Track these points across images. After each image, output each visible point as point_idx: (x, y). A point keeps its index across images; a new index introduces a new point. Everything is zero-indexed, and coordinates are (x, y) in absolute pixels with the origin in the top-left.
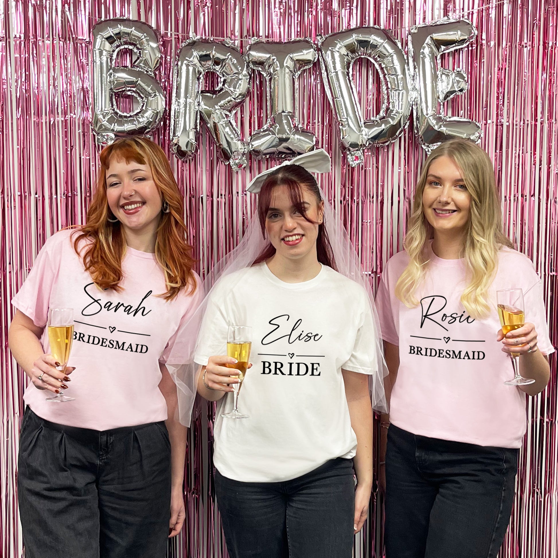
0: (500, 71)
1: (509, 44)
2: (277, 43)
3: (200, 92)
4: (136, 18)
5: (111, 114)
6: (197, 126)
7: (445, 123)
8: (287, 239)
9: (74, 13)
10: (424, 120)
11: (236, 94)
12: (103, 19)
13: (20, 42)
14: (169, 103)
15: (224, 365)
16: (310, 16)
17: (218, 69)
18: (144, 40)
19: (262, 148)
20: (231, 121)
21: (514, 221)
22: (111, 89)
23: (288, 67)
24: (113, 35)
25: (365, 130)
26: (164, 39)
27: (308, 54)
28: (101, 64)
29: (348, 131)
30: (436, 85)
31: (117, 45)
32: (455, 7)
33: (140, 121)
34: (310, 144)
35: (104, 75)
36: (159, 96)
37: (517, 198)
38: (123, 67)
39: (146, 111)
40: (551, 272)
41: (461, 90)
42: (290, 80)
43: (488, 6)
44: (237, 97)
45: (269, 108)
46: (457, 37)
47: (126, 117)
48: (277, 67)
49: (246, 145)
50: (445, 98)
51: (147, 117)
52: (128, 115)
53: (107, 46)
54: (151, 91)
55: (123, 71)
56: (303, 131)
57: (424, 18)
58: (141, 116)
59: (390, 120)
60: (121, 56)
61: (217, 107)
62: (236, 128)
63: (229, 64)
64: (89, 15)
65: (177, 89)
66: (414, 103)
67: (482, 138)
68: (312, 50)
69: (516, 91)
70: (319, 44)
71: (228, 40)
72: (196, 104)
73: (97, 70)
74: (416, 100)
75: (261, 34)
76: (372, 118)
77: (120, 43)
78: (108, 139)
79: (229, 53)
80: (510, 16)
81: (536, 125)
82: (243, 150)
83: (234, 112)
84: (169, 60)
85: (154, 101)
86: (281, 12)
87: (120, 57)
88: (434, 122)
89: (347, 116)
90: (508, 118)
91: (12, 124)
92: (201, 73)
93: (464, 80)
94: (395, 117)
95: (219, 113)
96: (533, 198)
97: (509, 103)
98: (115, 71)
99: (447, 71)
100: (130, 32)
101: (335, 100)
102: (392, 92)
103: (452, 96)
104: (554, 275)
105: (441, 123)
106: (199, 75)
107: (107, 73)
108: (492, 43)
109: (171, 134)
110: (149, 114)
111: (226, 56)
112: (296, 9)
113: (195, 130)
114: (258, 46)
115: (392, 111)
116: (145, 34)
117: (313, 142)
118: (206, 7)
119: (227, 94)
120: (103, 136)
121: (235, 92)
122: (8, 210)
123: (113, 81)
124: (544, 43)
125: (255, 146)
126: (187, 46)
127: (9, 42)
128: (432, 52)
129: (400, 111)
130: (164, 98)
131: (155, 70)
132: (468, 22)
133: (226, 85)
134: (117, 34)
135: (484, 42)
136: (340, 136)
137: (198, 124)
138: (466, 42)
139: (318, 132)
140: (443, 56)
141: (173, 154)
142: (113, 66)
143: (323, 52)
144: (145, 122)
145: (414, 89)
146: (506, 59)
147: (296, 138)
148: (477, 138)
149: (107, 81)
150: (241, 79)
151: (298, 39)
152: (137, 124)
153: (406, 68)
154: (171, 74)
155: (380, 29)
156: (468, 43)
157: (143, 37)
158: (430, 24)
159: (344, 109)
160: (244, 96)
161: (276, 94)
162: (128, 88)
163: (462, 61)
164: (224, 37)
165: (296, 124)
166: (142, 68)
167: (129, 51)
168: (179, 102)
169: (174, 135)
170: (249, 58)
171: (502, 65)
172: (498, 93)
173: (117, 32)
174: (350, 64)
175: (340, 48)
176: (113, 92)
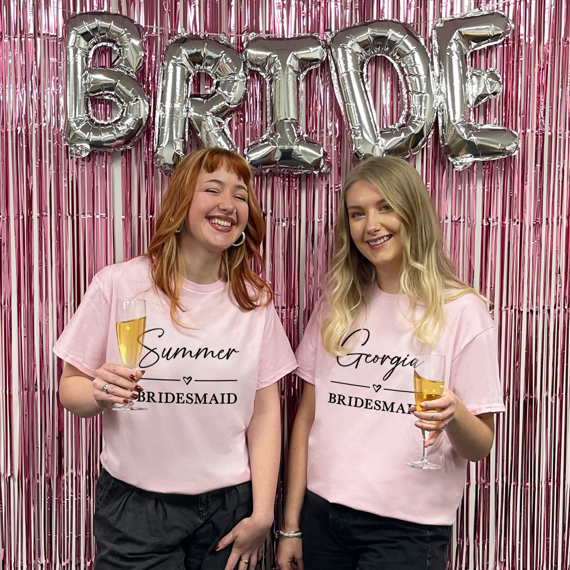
0: (541, 71)
1: (551, 40)
2: (278, 39)
3: (189, 96)
4: (117, 12)
5: (86, 121)
7: (475, 131)
9: (45, 6)
10: (451, 129)
11: (231, 98)
12: (78, 11)
14: (153, 109)
17: (210, 70)
18: (125, 35)
19: (261, 162)
20: (225, 130)
21: (557, 248)
22: (86, 93)
24: (89, 31)
25: (382, 141)
26: (149, 35)
27: (315, 52)
28: (75, 63)
29: (362, 141)
30: (465, 88)
31: (94, 42)
33: (120, 129)
34: (316, 156)
35: (79, 77)
36: (141, 101)
37: (561, 219)
38: (99, 67)
39: (126, 118)
41: (495, 94)
42: (294, 82)
44: (232, 102)
46: (490, 31)
47: (103, 125)
48: (279, 66)
50: (476, 103)
51: (127, 125)
52: (106, 123)
53: (83, 43)
54: (132, 95)
55: (100, 72)
56: (308, 141)
57: (452, 10)
58: (121, 123)
59: (411, 128)
60: (99, 55)
61: (208, 114)
62: (231, 139)
63: (223, 64)
64: (62, 8)
65: (162, 92)
66: (439, 109)
67: (519, 148)
68: (320, 47)
69: (560, 96)
70: (329, 40)
71: (222, 36)
72: (184, 110)
74: (441, 105)
75: (261, 29)
76: (390, 127)
77: (97, 40)
78: (82, 150)
79: (223, 52)
80: (553, 7)
83: (229, 119)
84: (154, 59)
85: (135, 106)
86: (283, 4)
87: (97, 56)
88: (463, 130)
89: (360, 124)
90: (551, 126)
92: (190, 75)
93: (498, 81)
94: (417, 124)
95: (211, 121)
97: (551, 108)
98: (91, 71)
99: (478, 71)
100: (109, 27)
101: (346, 104)
102: (413, 96)
103: (484, 101)
105: (471, 132)
106: (189, 77)
107: (82, 74)
108: (532, 39)
109: (155, 145)
110: (130, 121)
111: (219, 54)
113: (183, 140)
114: (256, 43)
115: (413, 118)
116: (126, 29)
117: (320, 153)
119: (220, 98)
120: (77, 148)
121: (230, 96)
123: (89, 84)
125: (253, 158)
126: (175, 42)
128: (460, 48)
129: (423, 117)
130: (147, 103)
131: (138, 70)
132: (504, 14)
133: (219, 89)
134: (93, 29)
135: (522, 37)
136: (352, 147)
137: (187, 134)
138: (501, 38)
140: (473, 54)
141: (158, 168)
142: (89, 67)
143: (333, 50)
144: (126, 131)
145: (440, 92)
146: (548, 57)
147: (300, 150)
148: (514, 149)
149: (82, 84)
150: (236, 81)
151: (303, 35)
152: (116, 133)
153: (430, 67)
154: (156, 75)
155: (399, 23)
156: (503, 38)
157: (124, 32)
158: (458, 17)
159: (357, 115)
160: (240, 102)
161: (277, 97)
162: (106, 92)
163: (496, 59)
164: (218, 33)
165: (300, 133)
166: (122, 69)
167: (108, 50)
168: (164, 108)
169: (159, 146)
170: (246, 56)
171: (543, 65)
172: (538, 98)
173: (94, 27)
174: (364, 63)
175: (353, 45)
176: (89, 96)
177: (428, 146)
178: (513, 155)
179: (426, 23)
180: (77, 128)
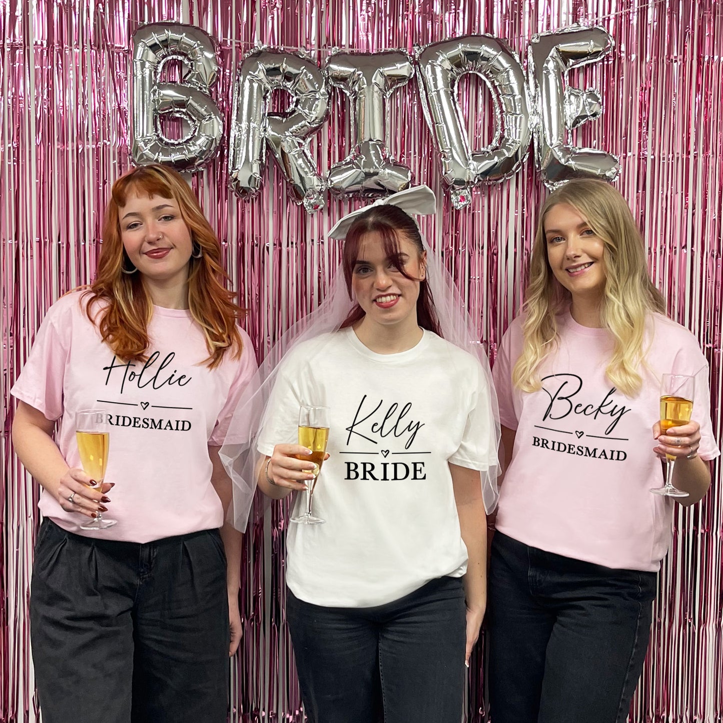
0: (643, 91)
1: (654, 58)
2: (363, 54)
3: (266, 115)
4: (187, 22)
5: (155, 141)
6: (262, 156)
7: (573, 155)
8: (379, 300)
9: (110, 15)
10: (548, 152)
11: (312, 117)
12: (146, 23)
13: (42, 51)
14: (227, 128)
15: (293, 456)
16: (406, 21)
17: (289, 87)
18: (197, 49)
19: (344, 185)
20: (306, 151)
21: (660, 279)
22: (155, 110)
23: (378, 85)
24: (158, 43)
25: (473, 164)
26: (223, 47)
27: (403, 69)
28: (143, 78)
29: (452, 164)
30: (563, 108)
31: (163, 55)
32: (586, 11)
33: (191, 150)
34: (404, 180)
35: (147, 92)
36: (215, 119)
37: (665, 249)
38: (170, 82)
39: (199, 138)
40: (707, 343)
41: (594, 115)
42: (379, 101)
43: (628, 10)
44: (314, 121)
45: (352, 135)
46: (589, 49)
47: (173, 144)
48: (364, 84)
49: (323, 180)
50: (574, 125)
51: (199, 145)
52: (176, 143)
53: (151, 55)
54: (205, 113)
55: (170, 88)
56: (395, 164)
57: (548, 25)
58: (192, 143)
59: (505, 151)
60: (168, 70)
61: (287, 134)
62: (311, 160)
63: (303, 80)
64: (129, 18)
65: (238, 110)
66: (534, 130)
67: (620, 174)
68: (407, 63)
69: (663, 117)
70: (417, 56)
71: (302, 50)
72: (262, 129)
73: (138, 85)
74: (537, 126)
75: (344, 43)
76: (482, 149)
77: (166, 53)
79: (304, 67)
80: (656, 23)
81: (688, 159)
82: (320, 187)
83: (309, 139)
84: (228, 74)
85: (208, 125)
86: (368, 16)
87: (166, 70)
88: (560, 154)
89: (451, 146)
90: (654, 149)
91: (30, 152)
92: (268, 91)
93: (597, 102)
94: (511, 147)
95: (290, 141)
96: (684, 250)
97: (654, 131)
98: (161, 87)
99: (576, 91)
100: (179, 39)
101: (436, 125)
102: (507, 117)
103: (582, 122)
104: (710, 347)
105: (569, 156)
106: (266, 94)
107: (150, 90)
108: (634, 56)
109: (230, 167)
110: (202, 141)
111: (299, 70)
112: (388, 12)
113: (260, 162)
114: (339, 58)
115: (507, 140)
116: (199, 42)
117: (407, 178)
118: (276, 9)
119: (300, 117)
121: (311, 115)
122: (23, 259)
123: (158, 100)
124: (699, 57)
125: (335, 182)
126: (251, 56)
127: (28, 50)
128: (557, 67)
129: (518, 140)
130: (221, 122)
131: (211, 86)
132: (604, 30)
133: (299, 107)
134: (163, 41)
135: (623, 55)
136: (442, 171)
137: (264, 155)
138: (601, 55)
139: (415, 166)
140: (571, 72)
141: (232, 192)
142: (158, 81)
143: (421, 66)
144: (198, 152)
145: (536, 113)
146: (651, 77)
147: (386, 173)
148: (615, 175)
149: (150, 99)
150: (318, 99)
151: (390, 49)
152: (187, 154)
153: (525, 86)
154: (230, 92)
155: (493, 38)
156: (604, 56)
157: (196, 45)
158: (555, 32)
159: (447, 136)
160: (321, 120)
161: (362, 116)
162: (176, 109)
164: (297, 46)
165: (386, 155)
166: (194, 84)
167: (178, 63)
168: (240, 127)
169: (234, 168)
170: (328, 73)
171: (646, 84)
172: (641, 119)
173: (164, 38)
174: (455, 81)
175: (443, 61)
176: (158, 113)
180: (145, 148)
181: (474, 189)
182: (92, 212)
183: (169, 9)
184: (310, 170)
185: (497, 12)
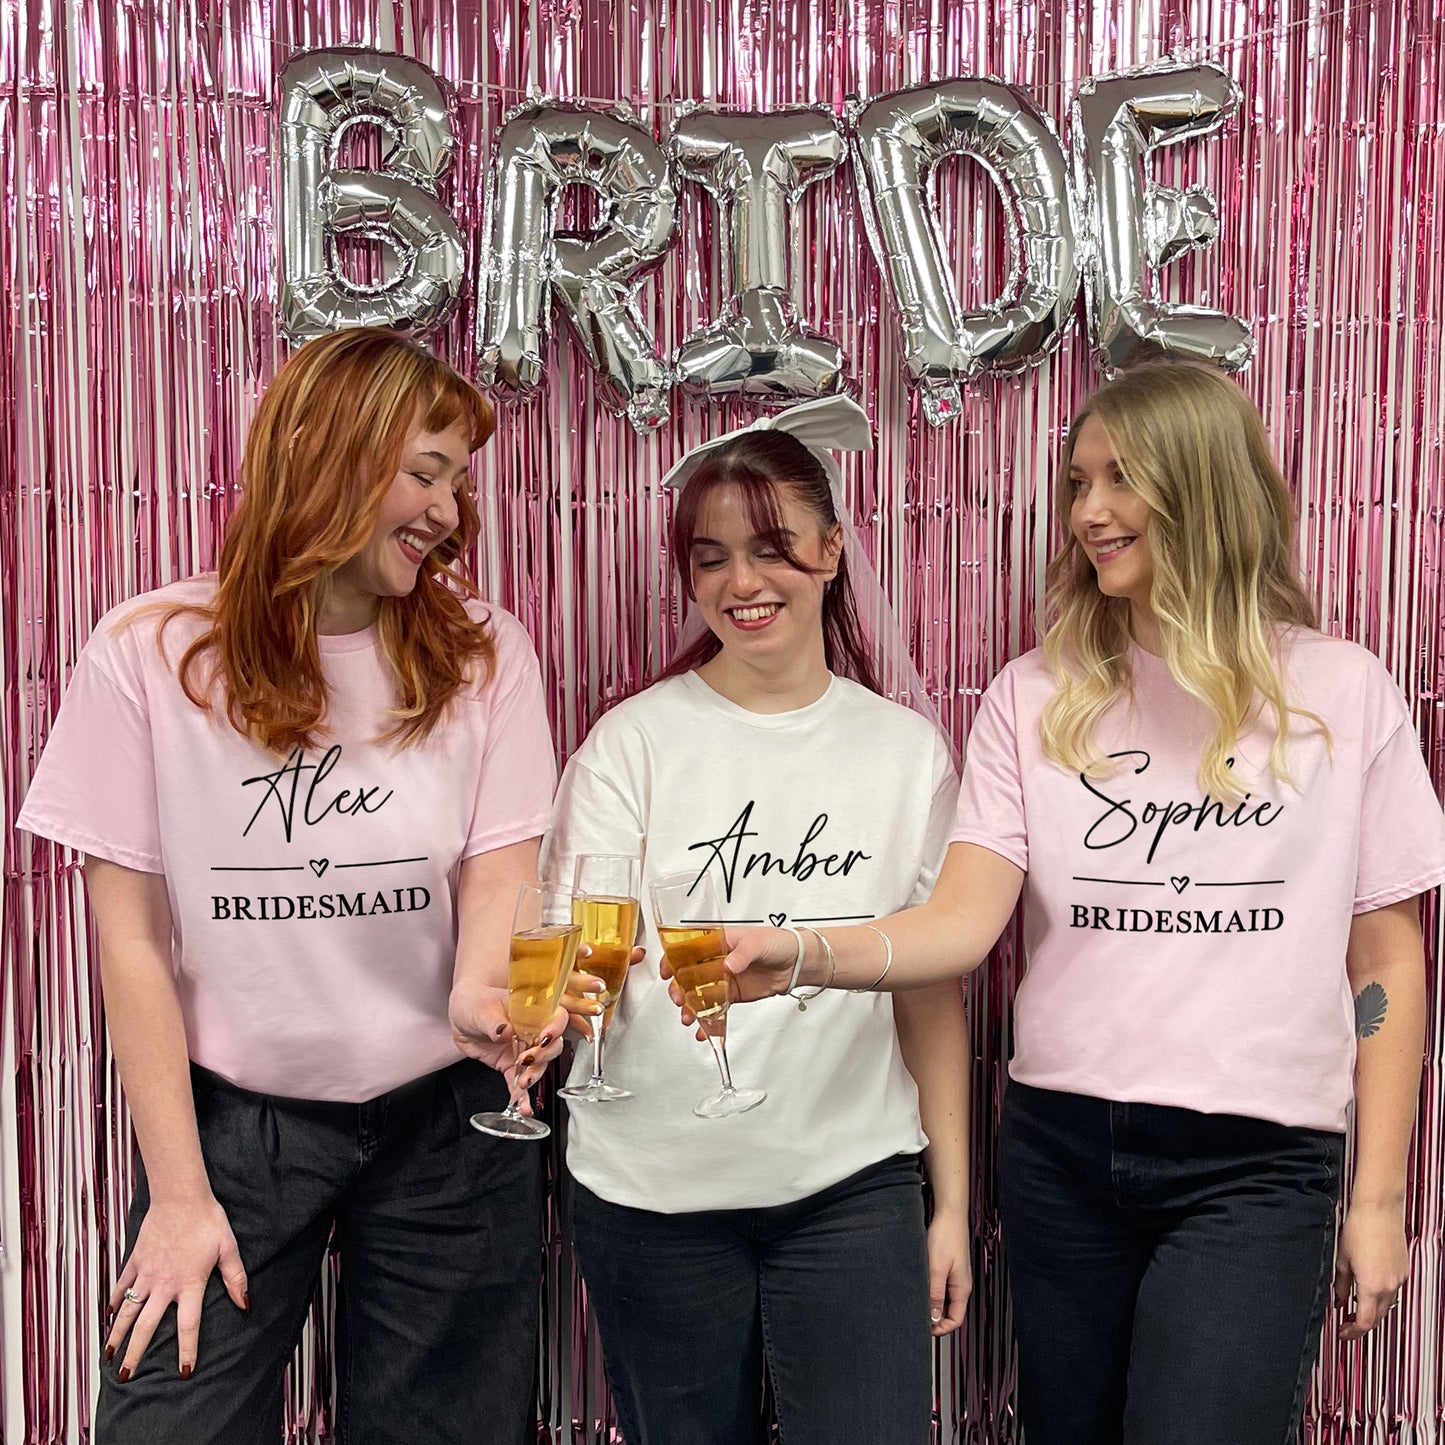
0: (1300, 192)
1: (1320, 126)
2: (746, 115)
3: (552, 235)
4: (391, 48)
5: (327, 286)
6: (544, 319)
7: (1163, 319)
8: (738, 614)
9: (232, 32)
10: (1113, 313)
11: (643, 240)
12: (306, 47)
13: (95, 104)
14: (473, 262)
16: (830, 49)
17: (598, 179)
18: (411, 101)
19: (711, 376)
20: (631, 308)
21: (1332, 565)
22: (327, 225)
23: (774, 176)
24: (332, 89)
25: (966, 336)
26: (463, 100)
27: (824, 145)
28: (302, 160)
29: (924, 336)
30: (1141, 226)
31: (342, 114)
32: (1187, 32)
33: (401, 306)
34: (830, 368)
35: (311, 189)
36: (448, 243)
37: (1341, 506)
38: (356, 168)
39: (415, 281)
40: (1423, 691)
41: (1203, 239)
42: (778, 208)
43: (1269, 30)
44: (647, 247)
45: (725, 276)
46: (1193, 107)
47: (364, 295)
48: (747, 174)
49: (666, 368)
50: (1163, 260)
51: (417, 296)
52: (371, 291)
53: (318, 114)
54: (427, 231)
55: (357, 180)
56: (811, 336)
57: (1113, 60)
58: (404, 292)
59: (1027, 309)
60: (353, 143)
61: (594, 273)
62: (643, 327)
63: (625, 164)
64: (272, 37)
65: (494, 226)
66: (1086, 269)
67: (1254, 356)
68: (834, 134)
69: (1338, 245)
70: (853, 119)
71: (623, 106)
72: (543, 264)
73: (291, 175)
74: (1091, 262)
75: (707, 91)
76: (983, 307)
77: (349, 110)
79: (626, 139)
80: (1324, 58)
81: (1386, 331)
82: (661, 382)
83: (639, 285)
84: (474, 154)
85: (435, 256)
86: (755, 39)
87: (349, 143)
88: (1136, 316)
89: (920, 299)
90: (1319, 309)
91: (74, 310)
92: (554, 188)
93: (1209, 212)
94: (1041, 303)
95: (600, 288)
96: (1378, 509)
97: (1320, 271)
98: (337, 178)
99: (1168, 190)
100: (375, 81)
101: (891, 258)
102: (1032, 242)
103: (1179, 254)
104: (1429, 699)
105: (1155, 320)
106: (551, 193)
107: (317, 184)
108: (1280, 124)
109: (479, 340)
110: (422, 287)
111: (617, 145)
112: (794, 32)
113: (539, 331)
114: (696, 122)
115: (1033, 288)
116: (414, 87)
117: (835, 362)
118: (569, 23)
119: (620, 241)
121: (641, 236)
122: (64, 527)
123: (333, 206)
124: (1407, 124)
125: (691, 371)
126: (520, 118)
127: (67, 103)
128: (1130, 142)
129: (1052, 287)
130: (460, 249)
131: (439, 177)
132: (1222, 71)
133: (617, 219)
134: (341, 86)
135: (1260, 120)
136: (904, 350)
137: (547, 316)
138: (1216, 120)
139: (850, 339)
140: (1159, 154)
143: (862, 140)
144: (414, 309)
145: (1088, 234)
146: (1313, 164)
147: (793, 353)
148: (1243, 358)
149: (316, 204)
150: (654, 204)
151: (798, 106)
152: (392, 313)
153: (1068, 181)
154: (479, 189)
155: (1001, 85)
156: (1221, 122)
157: (408, 93)
158: (1126, 73)
159: (913, 282)
160: (662, 248)
161: (743, 242)
162: (369, 224)
163: (1205, 166)
164: (613, 98)
165: (792, 318)
166: (404, 174)
167: (373, 131)
168: (498, 260)
169: (486, 343)
170: (675, 151)
171: (1304, 179)
172: (1294, 249)
173: (343, 80)
174: (928, 169)
175: (904, 130)
176: (332, 231)
177: (1064, 349)
178: (1241, 370)
179: (1059, 86)
180: (307, 302)
181: (967, 387)
182: (203, 431)
183: (354, 21)
184: (639, 345)
185: (1012, 33)
